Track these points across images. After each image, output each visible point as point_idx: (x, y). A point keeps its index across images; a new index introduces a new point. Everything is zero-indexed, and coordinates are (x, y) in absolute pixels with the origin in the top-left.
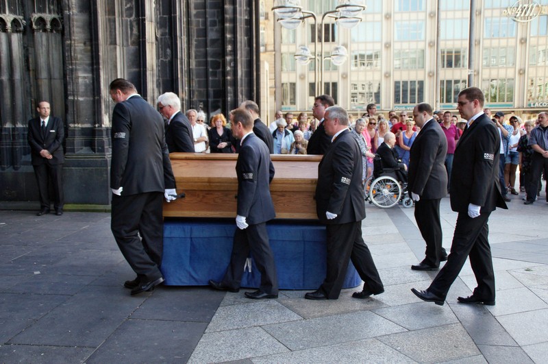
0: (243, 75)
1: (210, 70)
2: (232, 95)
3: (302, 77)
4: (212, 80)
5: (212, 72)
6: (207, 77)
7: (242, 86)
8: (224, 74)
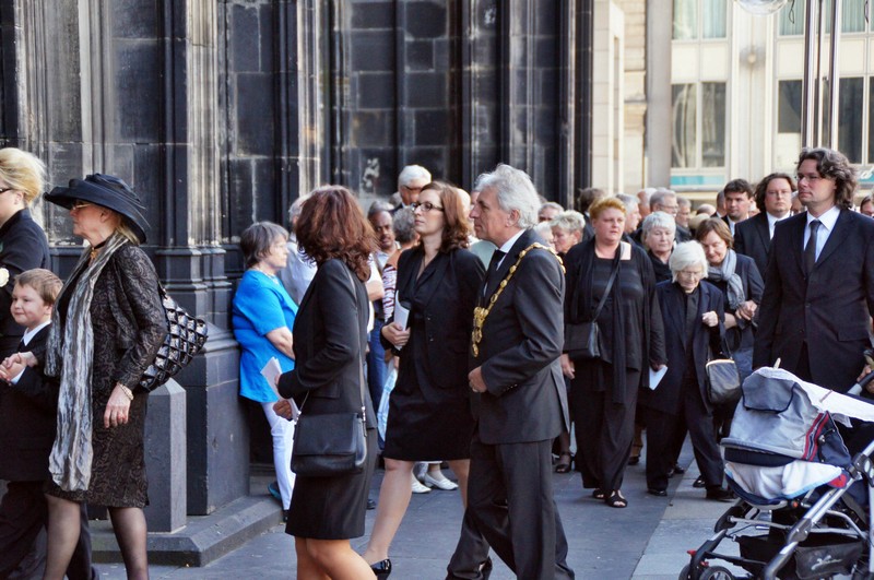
0: (530, 57)
1: (408, 39)
2: (486, 131)
3: (753, 61)
4: (414, 78)
5: (414, 46)
6: (394, 64)
7: (523, 98)
8: (459, 53)
